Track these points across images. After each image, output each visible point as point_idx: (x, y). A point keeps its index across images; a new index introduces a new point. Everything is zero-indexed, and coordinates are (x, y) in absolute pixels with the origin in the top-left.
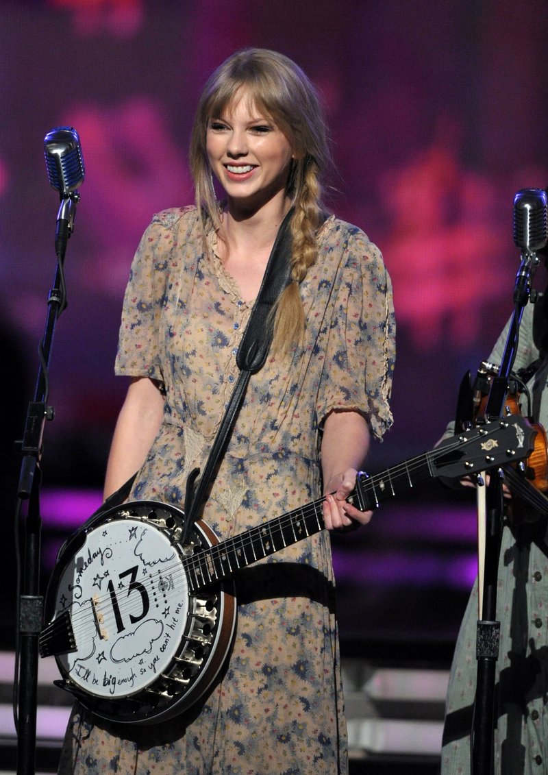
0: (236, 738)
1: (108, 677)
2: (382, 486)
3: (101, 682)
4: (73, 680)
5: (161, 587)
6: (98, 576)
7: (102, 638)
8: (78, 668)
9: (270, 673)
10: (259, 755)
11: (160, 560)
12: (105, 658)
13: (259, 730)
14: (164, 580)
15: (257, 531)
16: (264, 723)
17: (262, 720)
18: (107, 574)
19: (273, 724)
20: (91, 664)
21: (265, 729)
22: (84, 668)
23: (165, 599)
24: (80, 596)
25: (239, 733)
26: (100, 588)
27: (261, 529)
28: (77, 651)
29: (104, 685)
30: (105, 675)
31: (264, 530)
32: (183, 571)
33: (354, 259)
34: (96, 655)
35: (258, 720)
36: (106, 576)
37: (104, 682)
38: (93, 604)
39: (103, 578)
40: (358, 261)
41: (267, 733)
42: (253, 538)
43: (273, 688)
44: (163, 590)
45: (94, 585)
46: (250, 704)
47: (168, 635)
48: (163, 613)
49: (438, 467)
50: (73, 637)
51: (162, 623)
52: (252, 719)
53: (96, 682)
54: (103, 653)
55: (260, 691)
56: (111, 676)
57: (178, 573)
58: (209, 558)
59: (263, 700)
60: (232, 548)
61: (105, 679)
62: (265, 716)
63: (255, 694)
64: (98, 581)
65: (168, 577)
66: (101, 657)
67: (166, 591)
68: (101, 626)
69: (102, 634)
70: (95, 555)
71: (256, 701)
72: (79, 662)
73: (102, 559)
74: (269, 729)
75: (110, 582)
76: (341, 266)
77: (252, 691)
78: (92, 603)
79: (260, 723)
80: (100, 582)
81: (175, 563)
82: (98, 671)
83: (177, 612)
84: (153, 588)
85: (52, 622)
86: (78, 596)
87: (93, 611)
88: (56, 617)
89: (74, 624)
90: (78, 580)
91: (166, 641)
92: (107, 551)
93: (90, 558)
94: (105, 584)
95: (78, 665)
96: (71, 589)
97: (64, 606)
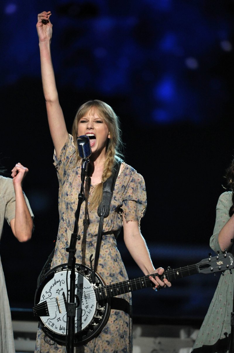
0: (106, 339)
1: (62, 327)
2: (178, 273)
3: (59, 328)
4: (47, 326)
6: (58, 289)
7: (60, 313)
9: (117, 314)
10: (115, 344)
11: (85, 287)
12: (60, 320)
13: (114, 335)
14: (86, 295)
15: (126, 283)
16: (116, 332)
17: (115, 331)
18: (62, 289)
19: (119, 332)
20: (55, 321)
21: (116, 334)
22: (51, 322)
23: (87, 302)
24: (51, 296)
25: (108, 337)
26: (59, 294)
28: (49, 316)
30: (60, 326)
31: (129, 283)
32: (94, 293)
33: (135, 180)
34: (57, 318)
35: (114, 332)
36: (62, 290)
37: (60, 329)
38: (57, 300)
39: (60, 291)
40: (136, 180)
41: (117, 336)
42: (124, 285)
43: (118, 320)
44: (86, 299)
45: (57, 293)
46: (111, 327)
47: (87, 315)
48: (86, 307)
50: (48, 311)
51: (85, 311)
52: (112, 332)
53: (56, 328)
54: (60, 318)
55: (114, 321)
56: (63, 327)
57: (92, 294)
58: (105, 290)
59: (115, 324)
60: (115, 287)
61: (60, 328)
62: (116, 330)
63: (113, 322)
64: (58, 291)
65: (88, 294)
66: (59, 319)
68: (60, 308)
69: (60, 311)
70: (57, 282)
71: (113, 325)
73: (60, 283)
74: (118, 334)
75: (63, 293)
76: (129, 182)
77: (112, 322)
79: (115, 332)
81: (91, 290)
82: (58, 324)
83: (91, 307)
84: (82, 297)
85: (39, 304)
86: (50, 296)
87: (57, 303)
88: (40, 302)
89: (48, 306)
90: (50, 290)
91: (86, 318)
92: (62, 281)
93: (55, 283)
94: (61, 293)
95: (49, 321)
96: (46, 292)
97: (44, 299)
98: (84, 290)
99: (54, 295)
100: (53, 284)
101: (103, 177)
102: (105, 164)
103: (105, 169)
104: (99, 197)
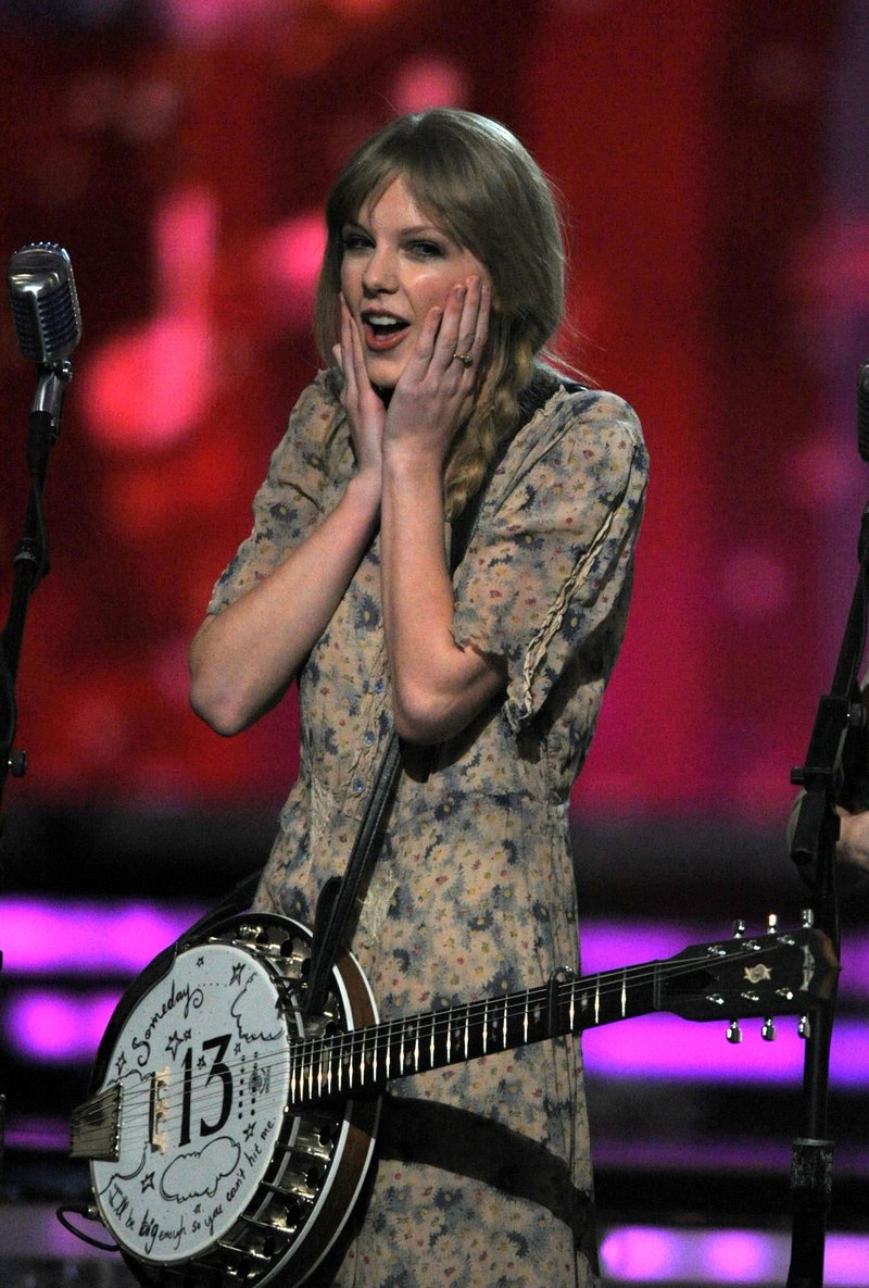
1: (149, 1220)
2: (584, 1000)
3: (138, 1226)
4: (103, 1210)
5: (253, 1084)
6: (175, 1034)
7: (154, 1149)
8: (114, 1191)
9: (450, 1203)
11: (261, 1035)
12: (152, 1186)
14: (260, 1073)
15: (400, 1027)
18: (188, 1035)
20: (131, 1188)
22: (121, 1193)
23: (254, 1107)
24: (145, 1063)
26: (174, 1058)
28: (117, 1159)
29: (141, 1234)
30: (146, 1217)
31: (411, 1028)
32: (287, 1065)
34: (142, 1176)
36: (186, 1038)
37: (142, 1229)
38: (154, 1084)
39: (181, 1041)
44: (254, 1090)
47: (242, 1172)
48: (245, 1131)
51: (239, 1147)
53: (131, 1224)
54: (152, 1175)
55: (434, 1239)
56: (153, 1220)
57: (280, 1067)
58: (326, 1054)
59: (440, 1253)
60: (360, 1046)
61: (144, 1222)
62: (448, 1281)
64: (174, 1044)
65: (266, 1070)
66: (148, 1182)
67: (258, 1093)
68: (157, 1128)
69: (155, 1142)
70: (180, 997)
72: (117, 1180)
73: (187, 1006)
75: (190, 1050)
77: (420, 1243)
78: (154, 1081)
80: (176, 1047)
81: (280, 1048)
82: (140, 1205)
83: (263, 1136)
85: (98, 1094)
86: (142, 1061)
88: (104, 1088)
90: (148, 1034)
91: (237, 1184)
92: (198, 995)
93: (172, 1000)
94: (181, 1055)
95: (115, 1186)
96: (135, 1046)
97: (120, 1073)
98: (258, 1046)
100: (164, 1005)
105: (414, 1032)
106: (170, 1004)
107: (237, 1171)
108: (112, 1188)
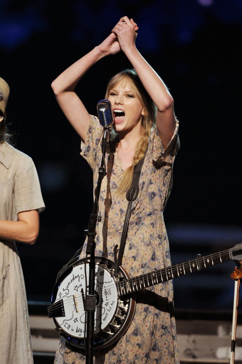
1: (78, 329)
2: (208, 261)
3: (75, 330)
4: (62, 329)
5: (105, 293)
6: (77, 286)
7: (77, 312)
8: (65, 324)
11: (105, 282)
12: (77, 321)
14: (107, 291)
15: (150, 274)
18: (81, 285)
20: (71, 323)
22: (68, 324)
23: (107, 298)
24: (68, 294)
26: (77, 291)
27: (152, 274)
28: (65, 316)
29: (77, 332)
30: (77, 328)
31: (154, 274)
32: (116, 288)
34: (73, 319)
37: (77, 331)
39: (79, 287)
42: (148, 277)
44: (106, 295)
45: (75, 289)
47: (107, 314)
48: (105, 305)
49: (234, 256)
50: (64, 310)
51: (104, 308)
53: (73, 330)
54: (77, 318)
56: (80, 329)
57: (113, 288)
58: (128, 284)
60: (138, 280)
65: (109, 290)
66: (76, 320)
67: (107, 295)
68: (77, 307)
69: (77, 311)
70: (76, 277)
72: (65, 321)
73: (79, 279)
75: (82, 289)
78: (74, 297)
80: (77, 289)
81: (112, 284)
82: (74, 326)
83: (112, 305)
84: (102, 294)
85: (55, 303)
86: (67, 293)
87: (74, 300)
88: (56, 301)
89: (65, 305)
90: (68, 287)
91: (106, 317)
92: (82, 276)
93: (74, 278)
94: (80, 290)
95: (65, 322)
96: (64, 290)
97: (60, 297)
98: (104, 285)
99: (72, 292)
100: (71, 280)
101: (134, 159)
102: (138, 144)
103: (137, 150)
104: (127, 183)
105: (155, 275)
106: (73, 279)
107: (105, 313)
108: (64, 323)
